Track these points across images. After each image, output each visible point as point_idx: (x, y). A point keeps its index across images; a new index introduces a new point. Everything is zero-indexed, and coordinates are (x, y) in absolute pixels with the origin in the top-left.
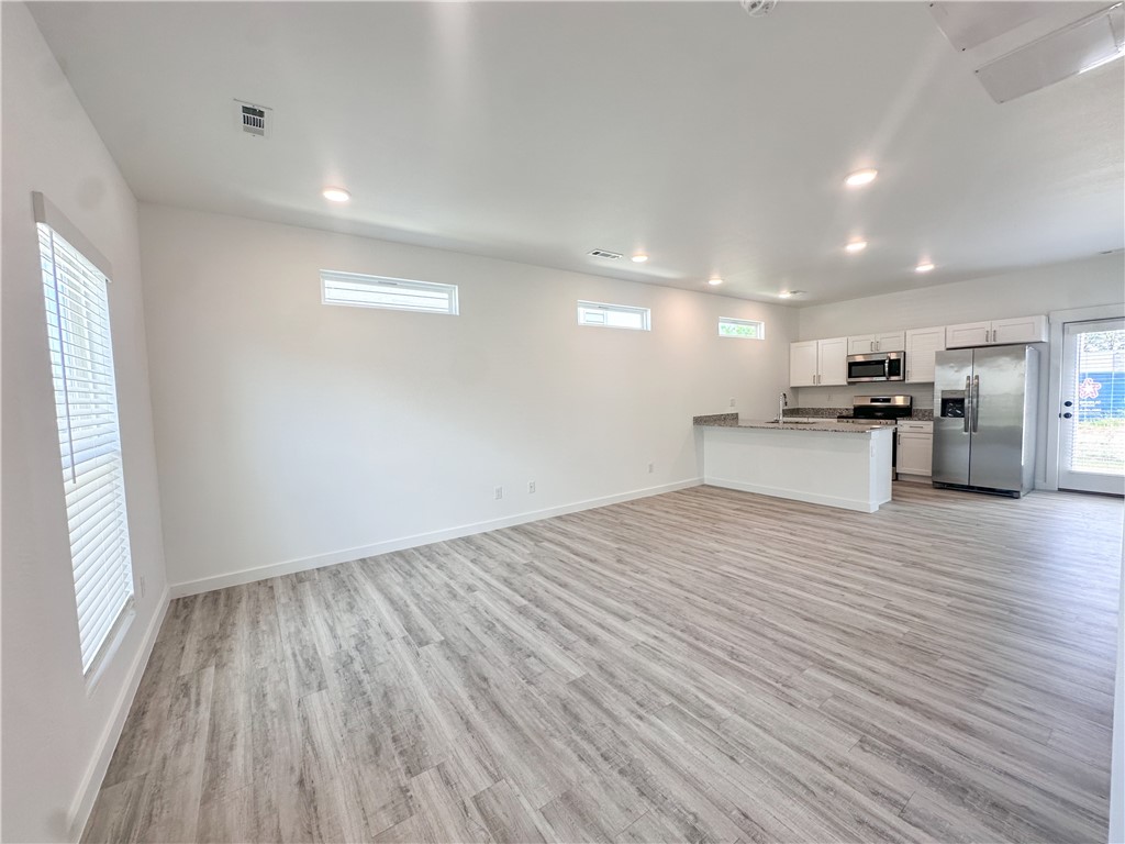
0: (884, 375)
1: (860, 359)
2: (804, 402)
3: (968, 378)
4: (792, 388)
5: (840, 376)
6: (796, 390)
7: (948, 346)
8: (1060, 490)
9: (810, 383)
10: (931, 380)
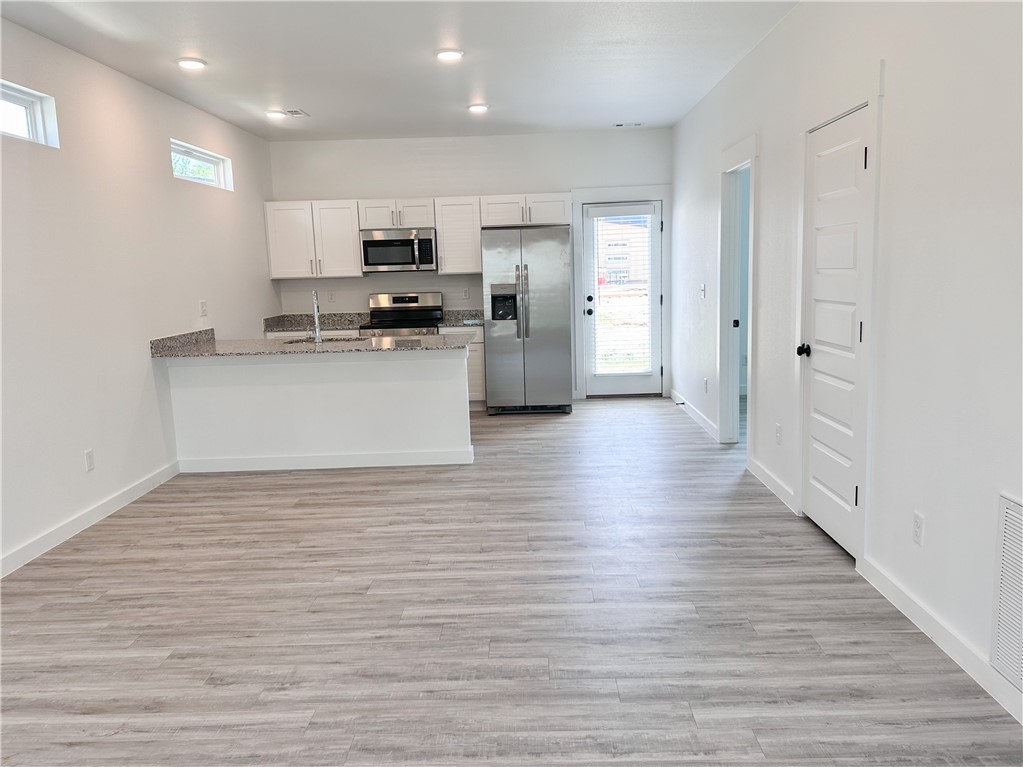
0: (413, 263)
1: (378, 236)
2: (291, 306)
3: (517, 267)
4: (272, 280)
5: (351, 264)
6: (277, 283)
7: (485, 224)
8: (590, 397)
9: (304, 272)
10: (478, 270)
